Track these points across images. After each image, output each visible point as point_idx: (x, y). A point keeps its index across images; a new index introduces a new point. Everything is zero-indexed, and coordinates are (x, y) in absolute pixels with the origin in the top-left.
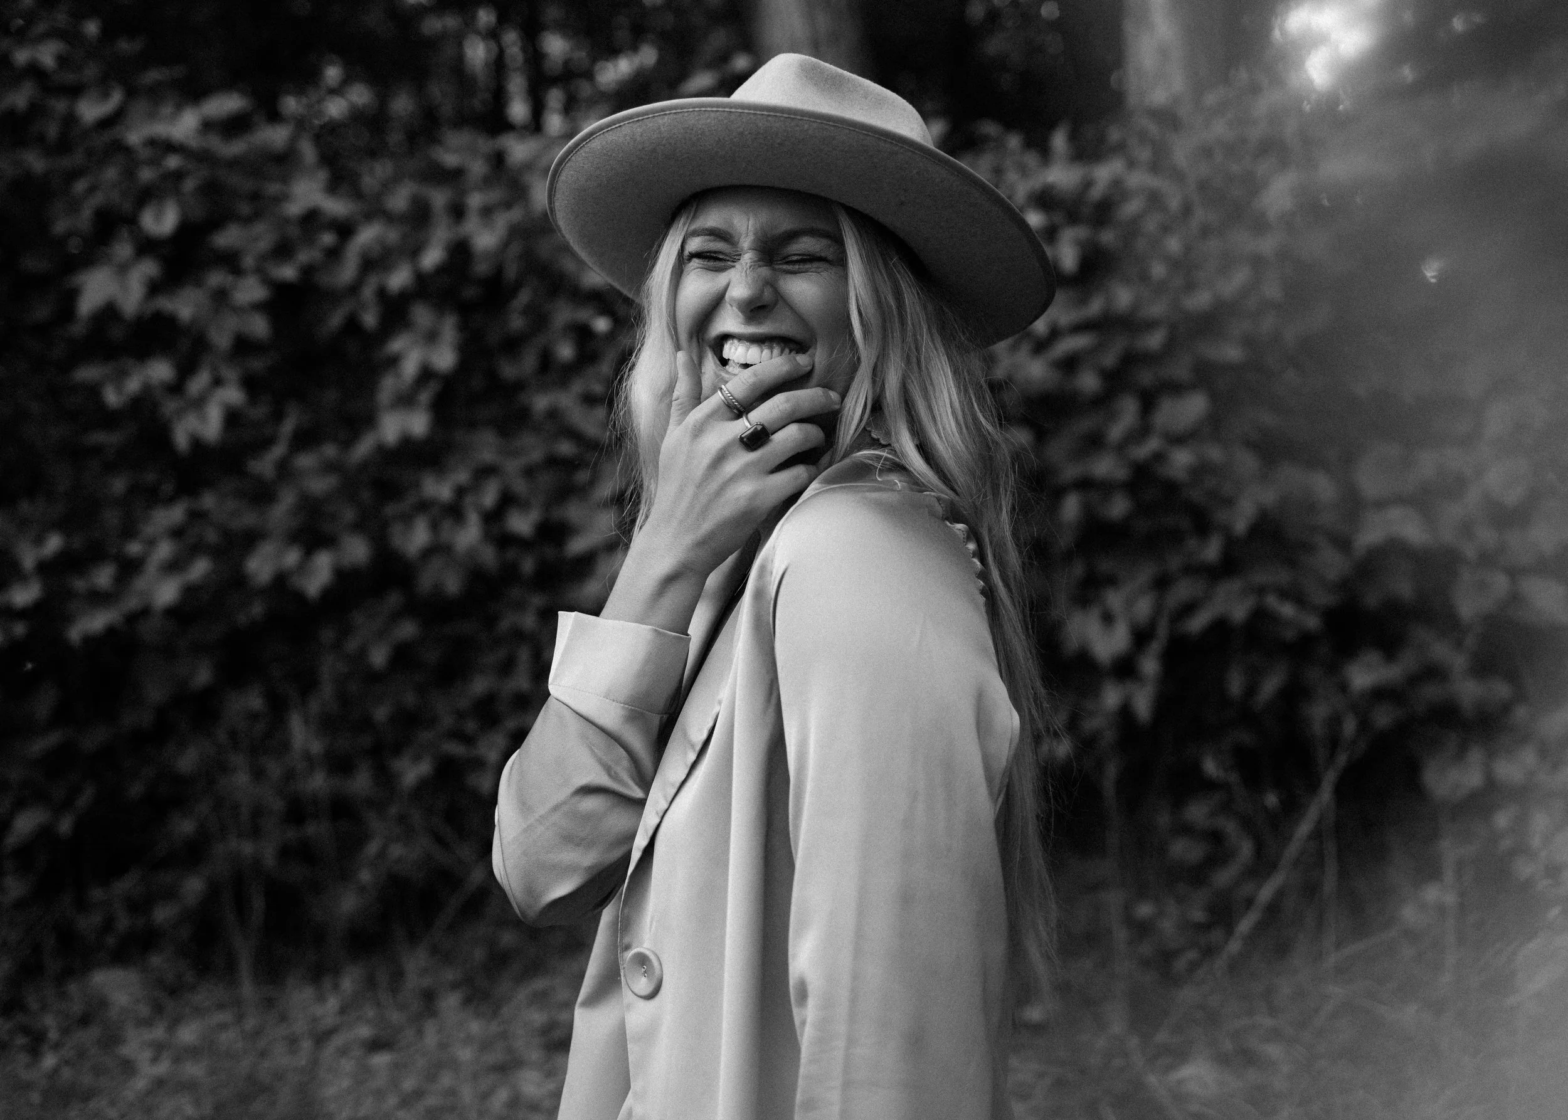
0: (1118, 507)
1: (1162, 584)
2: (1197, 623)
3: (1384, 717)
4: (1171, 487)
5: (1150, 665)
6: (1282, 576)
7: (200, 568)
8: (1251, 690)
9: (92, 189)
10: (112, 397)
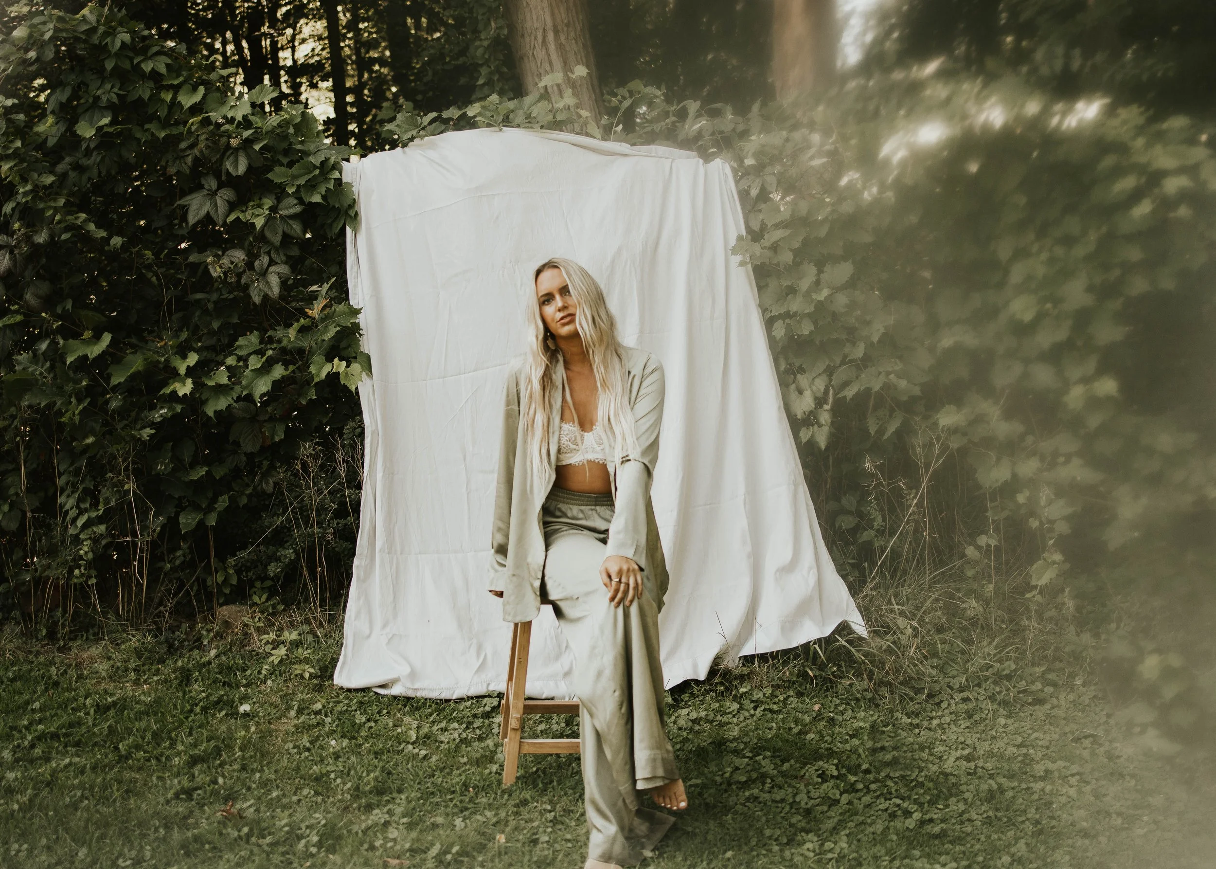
0: (806, 328)
1: (830, 372)
2: (849, 393)
3: (955, 444)
4: (835, 316)
5: (825, 417)
6: (899, 366)
7: (279, 371)
8: (881, 431)
9: (192, 146)
10: (216, 272)
